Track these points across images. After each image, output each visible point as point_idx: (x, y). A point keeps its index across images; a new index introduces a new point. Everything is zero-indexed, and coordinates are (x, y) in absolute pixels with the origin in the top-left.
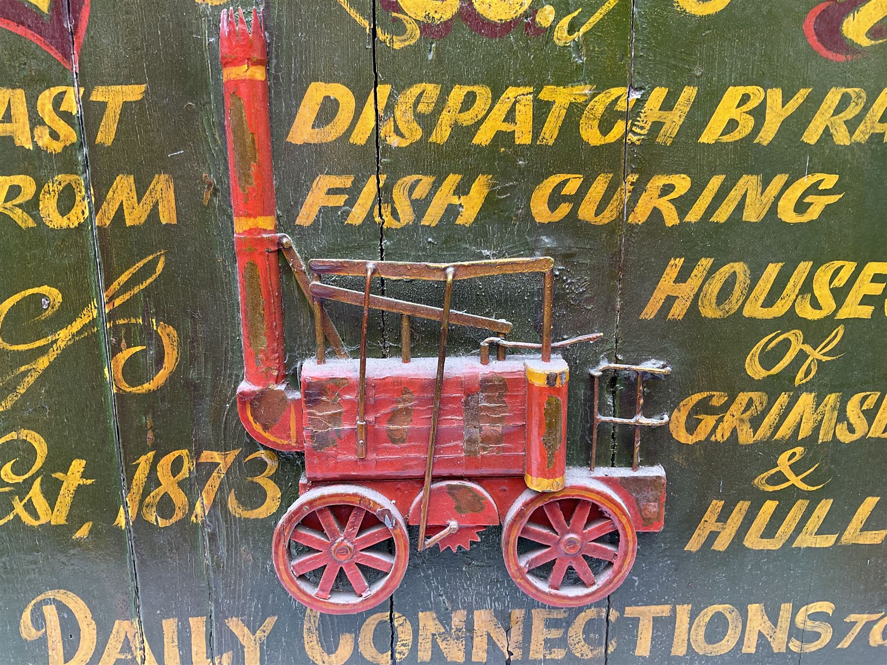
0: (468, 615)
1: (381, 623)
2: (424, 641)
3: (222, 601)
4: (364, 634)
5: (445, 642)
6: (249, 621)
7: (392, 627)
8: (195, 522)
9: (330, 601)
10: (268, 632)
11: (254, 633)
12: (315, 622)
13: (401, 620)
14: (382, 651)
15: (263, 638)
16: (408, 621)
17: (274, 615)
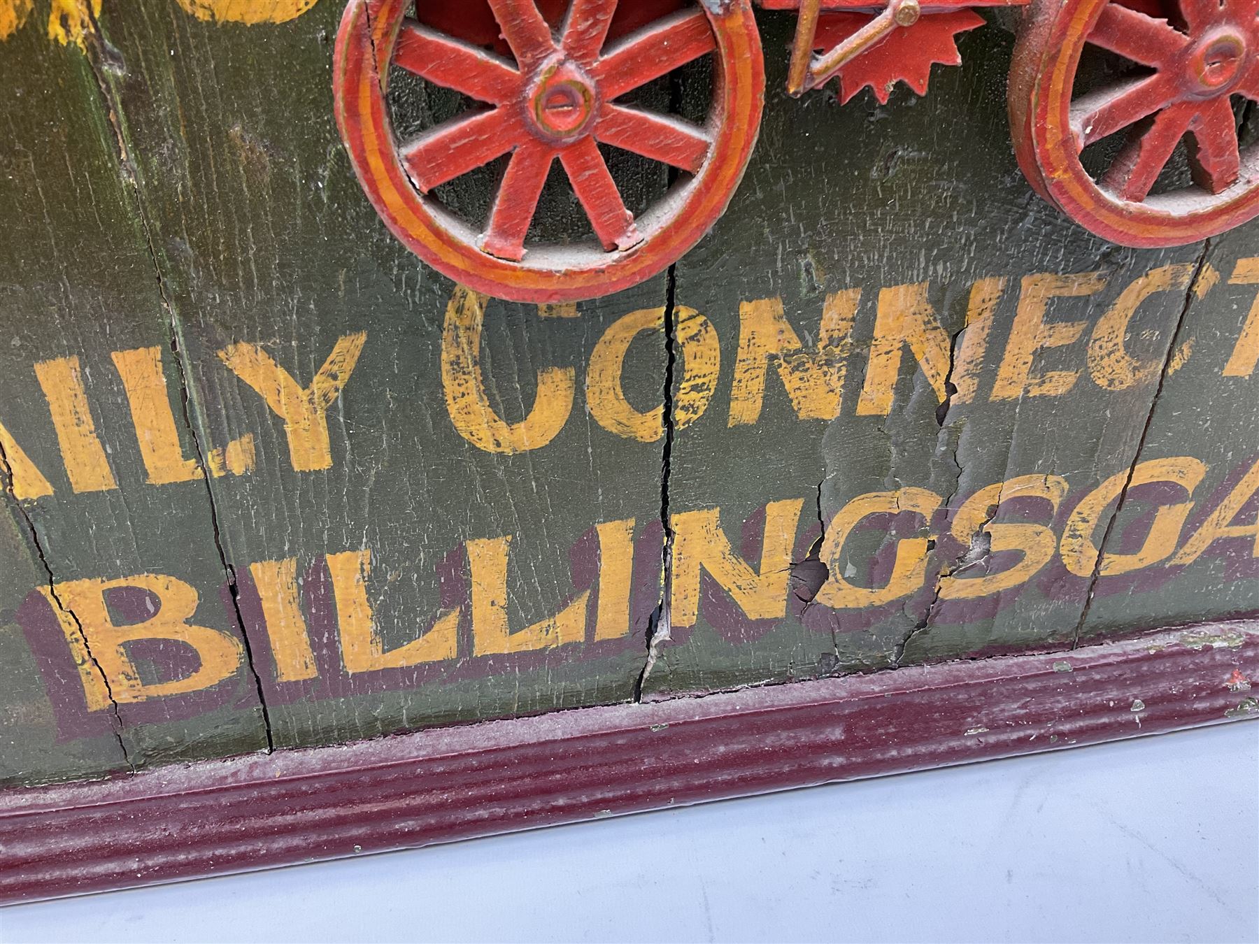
0: (863, 302)
1: (644, 336)
2: (748, 375)
3: (200, 298)
4: (598, 367)
5: (798, 374)
6: (286, 349)
7: (670, 343)
8: (63, 41)
9: (527, 265)
10: (343, 379)
11: (306, 383)
12: (470, 343)
13: (694, 327)
14: (642, 407)
15: (333, 395)
16: (711, 328)
17: (356, 329)
